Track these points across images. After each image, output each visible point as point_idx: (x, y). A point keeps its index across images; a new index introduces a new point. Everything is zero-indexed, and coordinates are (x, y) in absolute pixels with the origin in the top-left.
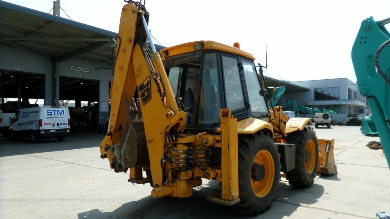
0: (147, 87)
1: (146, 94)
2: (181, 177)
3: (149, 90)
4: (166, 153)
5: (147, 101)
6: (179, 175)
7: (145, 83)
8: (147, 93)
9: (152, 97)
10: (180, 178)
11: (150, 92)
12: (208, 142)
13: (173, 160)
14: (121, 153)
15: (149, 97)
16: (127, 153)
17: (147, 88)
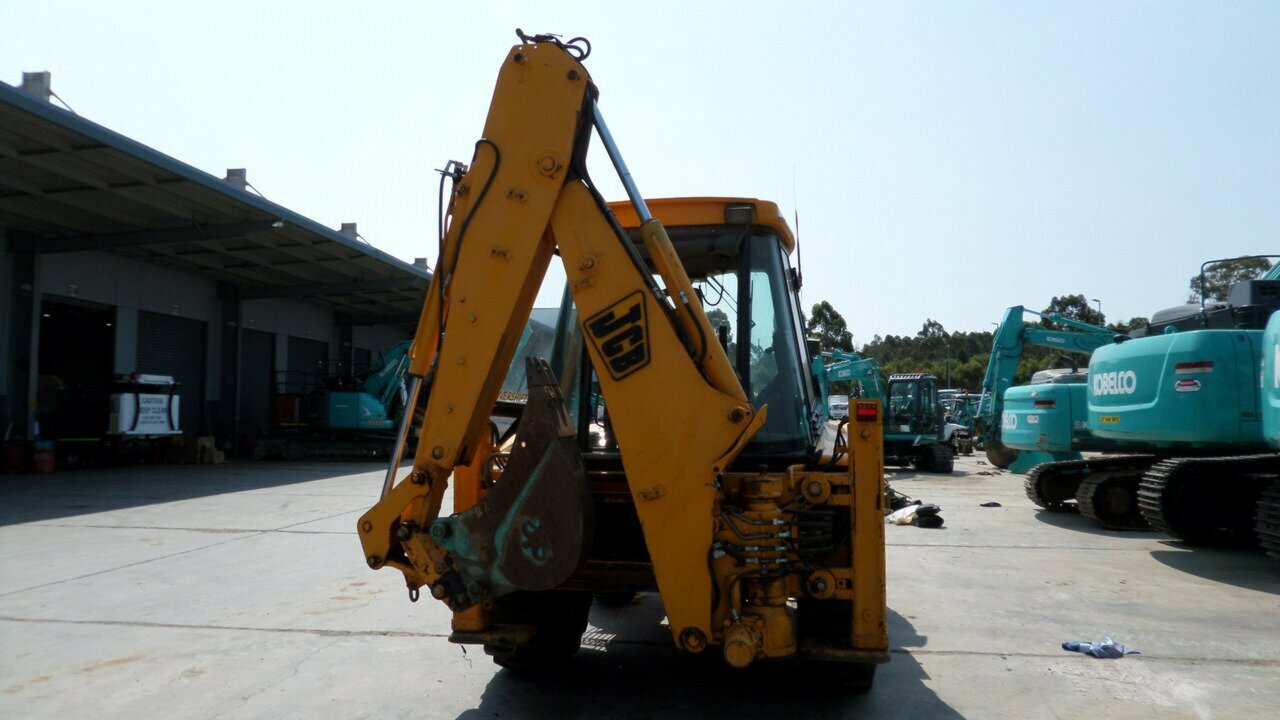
0: (628, 326)
1: (627, 346)
2: (772, 598)
3: (636, 334)
4: (717, 530)
5: (632, 368)
6: (765, 591)
7: (621, 311)
8: (632, 342)
9: (653, 356)
10: (771, 601)
11: (644, 341)
12: (821, 491)
13: (747, 549)
14: (491, 542)
15: (642, 358)
16: (524, 539)
17: (631, 329)
